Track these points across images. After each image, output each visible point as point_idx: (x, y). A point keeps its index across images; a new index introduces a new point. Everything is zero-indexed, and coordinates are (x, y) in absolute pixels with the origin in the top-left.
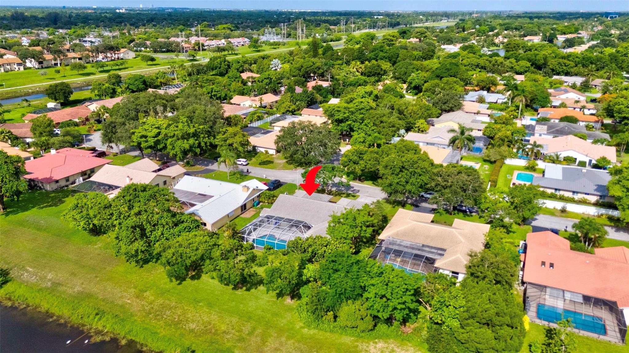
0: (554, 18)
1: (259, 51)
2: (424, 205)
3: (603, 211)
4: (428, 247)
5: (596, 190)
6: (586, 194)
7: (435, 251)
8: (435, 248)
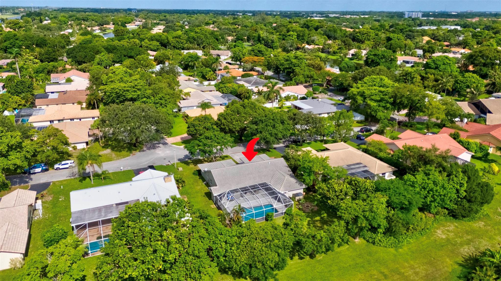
5: (337, 109)
7: (358, 166)
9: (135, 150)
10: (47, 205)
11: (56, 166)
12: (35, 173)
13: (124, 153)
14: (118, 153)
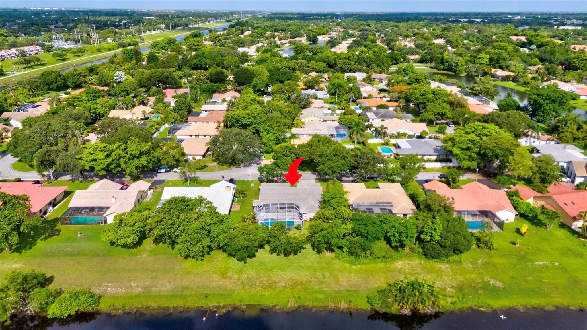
0: (299, 19)
1: (64, 60)
2: (344, 178)
3: (444, 164)
4: (380, 203)
5: (435, 152)
6: (430, 155)
7: (386, 205)
8: (384, 203)
9: (234, 166)
10: (156, 194)
11: (175, 170)
12: (161, 172)
13: (225, 167)
14: (221, 166)
